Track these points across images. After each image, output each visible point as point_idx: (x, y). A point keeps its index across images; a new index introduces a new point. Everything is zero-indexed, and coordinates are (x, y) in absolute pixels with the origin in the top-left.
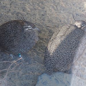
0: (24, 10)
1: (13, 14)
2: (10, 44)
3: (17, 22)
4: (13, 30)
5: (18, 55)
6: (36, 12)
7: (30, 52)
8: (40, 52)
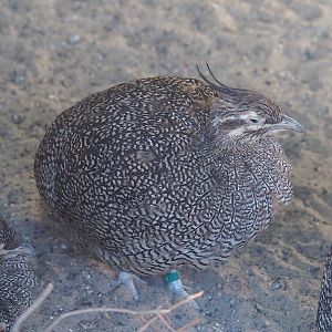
0: (198, 24)
1: (134, 41)
2: (125, 212)
3: (168, 89)
4: (145, 134)
5: (166, 279)
6: (268, 37)
7: (232, 267)
8: (293, 268)
